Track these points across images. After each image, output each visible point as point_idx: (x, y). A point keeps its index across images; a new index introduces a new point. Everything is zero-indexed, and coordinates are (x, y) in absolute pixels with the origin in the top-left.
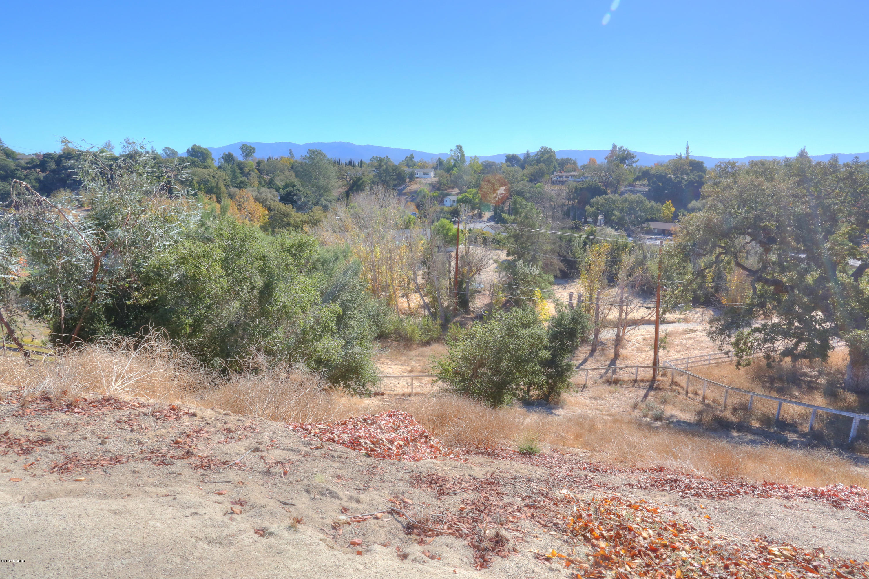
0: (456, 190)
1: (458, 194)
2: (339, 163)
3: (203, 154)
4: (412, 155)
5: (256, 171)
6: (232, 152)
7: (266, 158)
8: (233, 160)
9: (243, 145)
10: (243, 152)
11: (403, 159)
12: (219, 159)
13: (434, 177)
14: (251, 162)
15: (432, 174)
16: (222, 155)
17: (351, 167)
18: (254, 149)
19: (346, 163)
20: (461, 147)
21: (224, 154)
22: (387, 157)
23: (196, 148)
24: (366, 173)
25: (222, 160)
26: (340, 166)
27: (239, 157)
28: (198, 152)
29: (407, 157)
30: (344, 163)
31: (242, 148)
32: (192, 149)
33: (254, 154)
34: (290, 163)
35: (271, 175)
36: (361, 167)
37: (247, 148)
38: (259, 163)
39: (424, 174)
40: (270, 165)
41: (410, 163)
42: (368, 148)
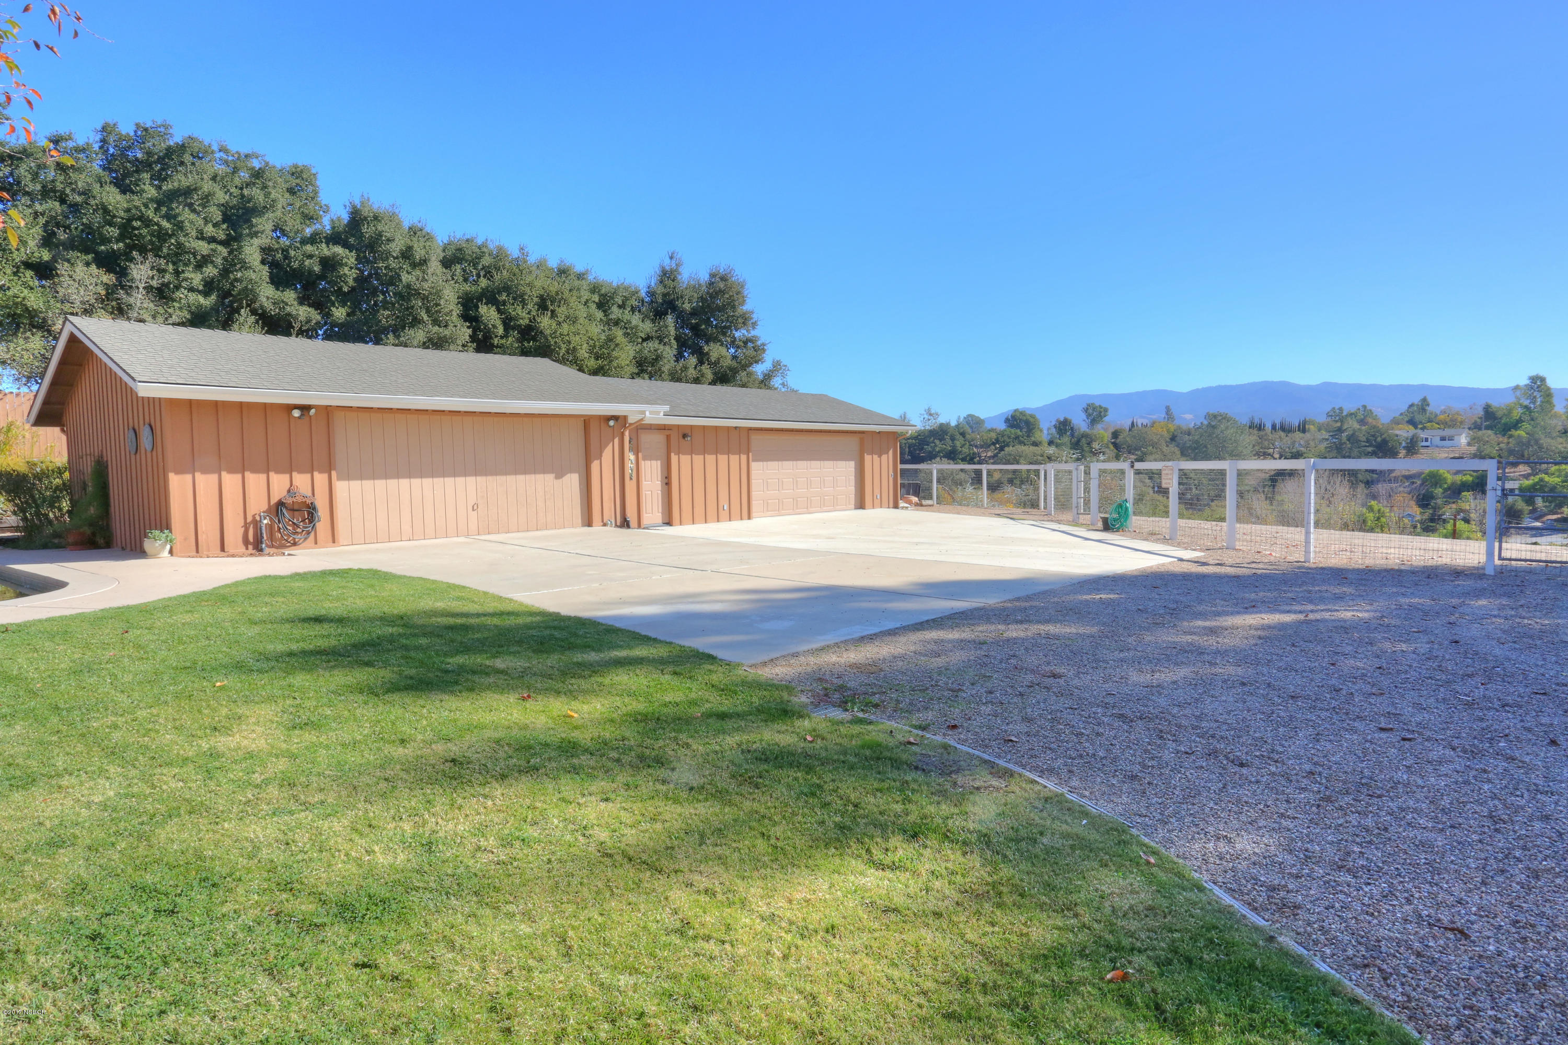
0: (1523, 469)
1: (1527, 477)
2: (1260, 427)
3: (1028, 423)
4: (1424, 400)
5: (1111, 447)
6: (1069, 417)
7: (1127, 424)
8: (1072, 429)
9: (1088, 405)
10: (1088, 416)
11: (1404, 408)
12: (1048, 429)
13: (1469, 444)
14: (1102, 432)
15: (1463, 440)
16: (1054, 423)
17: (1282, 434)
18: (1106, 410)
19: (1274, 427)
20: (1543, 380)
21: (1057, 420)
22: (1365, 407)
23: (1018, 414)
24: (1312, 443)
25: (1054, 431)
26: (1262, 433)
27: (1080, 422)
28: (1020, 420)
29: (1412, 406)
30: (1269, 426)
31: (1086, 410)
32: (1013, 417)
33: (1106, 419)
34: (1168, 431)
35: (1139, 453)
36: (1304, 431)
37: (1094, 409)
38: (1115, 435)
39: (1443, 439)
40: (1134, 437)
41: (1418, 418)
42: (1327, 389)
